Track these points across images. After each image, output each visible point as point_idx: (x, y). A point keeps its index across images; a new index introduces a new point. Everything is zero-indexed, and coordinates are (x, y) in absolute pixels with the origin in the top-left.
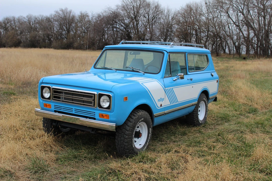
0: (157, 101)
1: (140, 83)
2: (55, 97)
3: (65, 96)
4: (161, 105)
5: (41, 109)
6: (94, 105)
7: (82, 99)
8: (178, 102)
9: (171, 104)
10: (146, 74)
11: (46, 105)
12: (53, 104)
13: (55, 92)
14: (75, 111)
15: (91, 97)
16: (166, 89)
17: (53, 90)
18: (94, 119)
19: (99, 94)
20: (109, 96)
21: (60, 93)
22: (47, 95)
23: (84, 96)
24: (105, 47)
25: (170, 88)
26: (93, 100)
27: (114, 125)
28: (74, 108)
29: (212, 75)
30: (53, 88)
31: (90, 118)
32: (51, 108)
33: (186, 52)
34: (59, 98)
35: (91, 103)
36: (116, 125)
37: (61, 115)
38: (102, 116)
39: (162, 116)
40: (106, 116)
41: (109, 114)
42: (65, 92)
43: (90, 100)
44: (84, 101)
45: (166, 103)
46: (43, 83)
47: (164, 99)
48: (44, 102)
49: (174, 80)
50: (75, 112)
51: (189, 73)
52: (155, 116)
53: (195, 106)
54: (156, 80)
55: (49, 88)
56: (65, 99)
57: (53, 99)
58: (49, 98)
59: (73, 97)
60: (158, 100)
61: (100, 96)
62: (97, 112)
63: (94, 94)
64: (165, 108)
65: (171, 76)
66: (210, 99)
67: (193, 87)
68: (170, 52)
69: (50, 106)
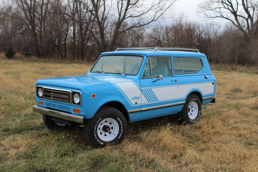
0: (131, 100)
1: (112, 83)
2: (45, 96)
3: (53, 95)
4: (136, 103)
5: (38, 107)
6: (69, 101)
7: (62, 96)
8: (158, 101)
9: (149, 102)
10: (127, 76)
11: (40, 103)
12: (45, 101)
13: (45, 91)
14: (58, 107)
15: (67, 95)
16: (142, 89)
17: (44, 89)
18: (70, 113)
19: (73, 92)
20: (79, 93)
21: (50, 92)
22: (41, 94)
23: (63, 94)
24: (101, 54)
25: (147, 88)
26: (68, 97)
27: (82, 118)
28: (57, 104)
29: (206, 78)
30: (44, 88)
31: (67, 112)
32: (43, 105)
33: (171, 56)
34: (49, 96)
35: (67, 99)
36: (83, 118)
37: (48, 110)
38: (75, 110)
39: (139, 113)
40: (78, 110)
41: (79, 108)
42: (53, 92)
43: (66, 97)
44: (63, 99)
45: (143, 101)
46: (38, 84)
47: (140, 98)
48: (39, 100)
49: (153, 81)
50: (58, 108)
51: (175, 75)
52: (130, 113)
53: (183, 106)
54: (132, 81)
55: (41, 88)
56: (53, 97)
57: (44, 98)
58: (42, 97)
59: (56, 95)
60: (132, 98)
61: (74, 93)
62: (72, 108)
63: (69, 92)
64: (141, 106)
65: (151, 78)
66: (204, 100)
67: (178, 88)
68: (150, 56)
69: (43, 103)
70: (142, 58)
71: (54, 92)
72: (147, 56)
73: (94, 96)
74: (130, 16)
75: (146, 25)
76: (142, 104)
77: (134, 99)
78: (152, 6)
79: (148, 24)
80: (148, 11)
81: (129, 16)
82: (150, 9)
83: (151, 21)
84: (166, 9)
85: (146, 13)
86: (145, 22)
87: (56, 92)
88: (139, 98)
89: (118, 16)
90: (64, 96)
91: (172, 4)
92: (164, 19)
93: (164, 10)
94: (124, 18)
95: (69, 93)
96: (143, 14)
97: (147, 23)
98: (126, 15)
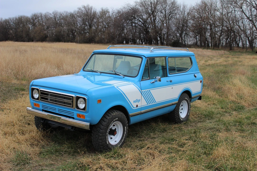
0: (132, 102)
1: (115, 87)
2: (42, 98)
3: (51, 98)
4: (137, 106)
5: (32, 108)
6: (73, 106)
7: (63, 100)
8: (156, 102)
9: (148, 104)
10: (126, 77)
11: (35, 105)
12: (41, 104)
13: (42, 93)
14: (58, 110)
15: (70, 99)
16: (142, 92)
18: (73, 118)
19: (77, 97)
20: (84, 99)
21: (47, 94)
22: (36, 96)
23: (65, 98)
25: (146, 90)
26: (72, 102)
27: (88, 124)
28: (57, 108)
29: (195, 76)
30: (41, 90)
31: (70, 117)
32: (39, 107)
33: (166, 56)
35: (70, 104)
36: (90, 124)
37: (46, 114)
38: (79, 116)
39: (139, 116)
40: (82, 116)
41: (85, 114)
44: (64, 103)
45: (143, 103)
46: (33, 85)
47: (141, 100)
48: (34, 102)
49: (151, 82)
50: (58, 112)
51: (169, 75)
52: (131, 116)
53: (175, 105)
54: (133, 83)
55: (38, 89)
56: (51, 100)
57: (41, 100)
58: (38, 99)
59: (56, 99)
60: (134, 101)
61: (78, 98)
62: (76, 113)
64: (141, 108)
65: (149, 79)
66: (193, 98)
67: (172, 88)
68: (148, 57)
69: (38, 105)
70: (141, 59)
71: (51, 95)
72: (146, 58)
73: (100, 101)
76: (142, 107)
77: (135, 102)
87: (56, 95)
88: (139, 101)
90: (65, 100)
95: (72, 98)
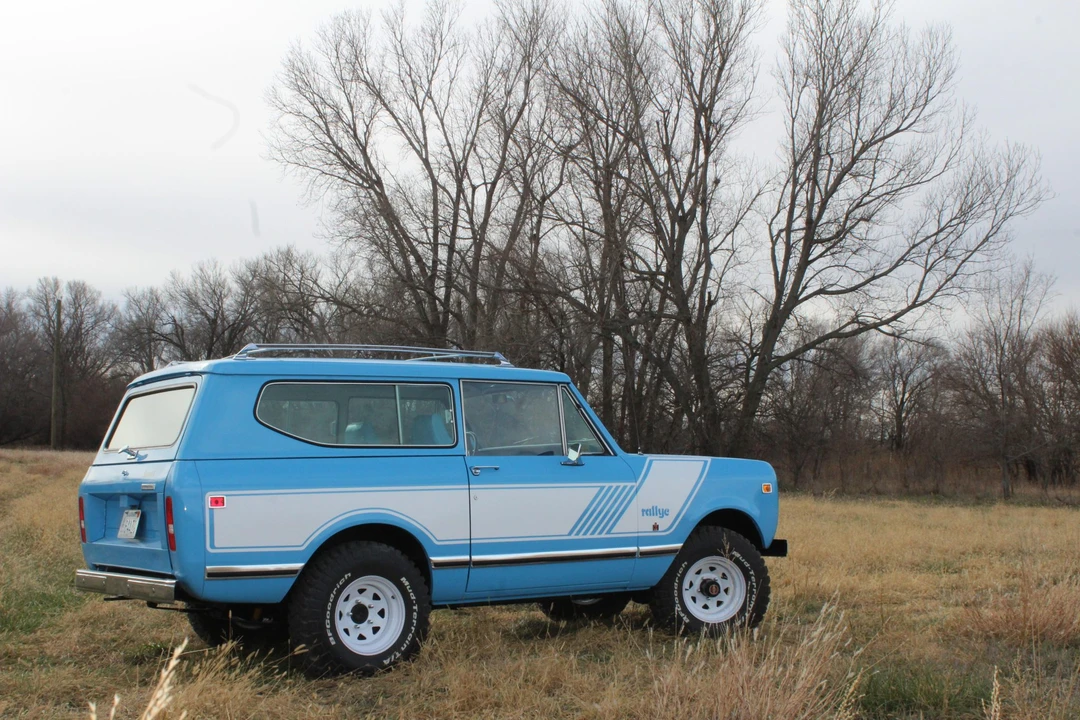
74: (821, 292)
75: (887, 322)
78: (914, 246)
79: (895, 318)
80: (896, 265)
81: (817, 288)
82: (902, 259)
83: (904, 306)
84: (969, 254)
85: (885, 274)
86: (884, 314)
89: (772, 293)
91: (995, 230)
92: (961, 295)
93: (962, 258)
94: (795, 300)
96: (874, 278)
97: (891, 315)
98: (805, 288)
